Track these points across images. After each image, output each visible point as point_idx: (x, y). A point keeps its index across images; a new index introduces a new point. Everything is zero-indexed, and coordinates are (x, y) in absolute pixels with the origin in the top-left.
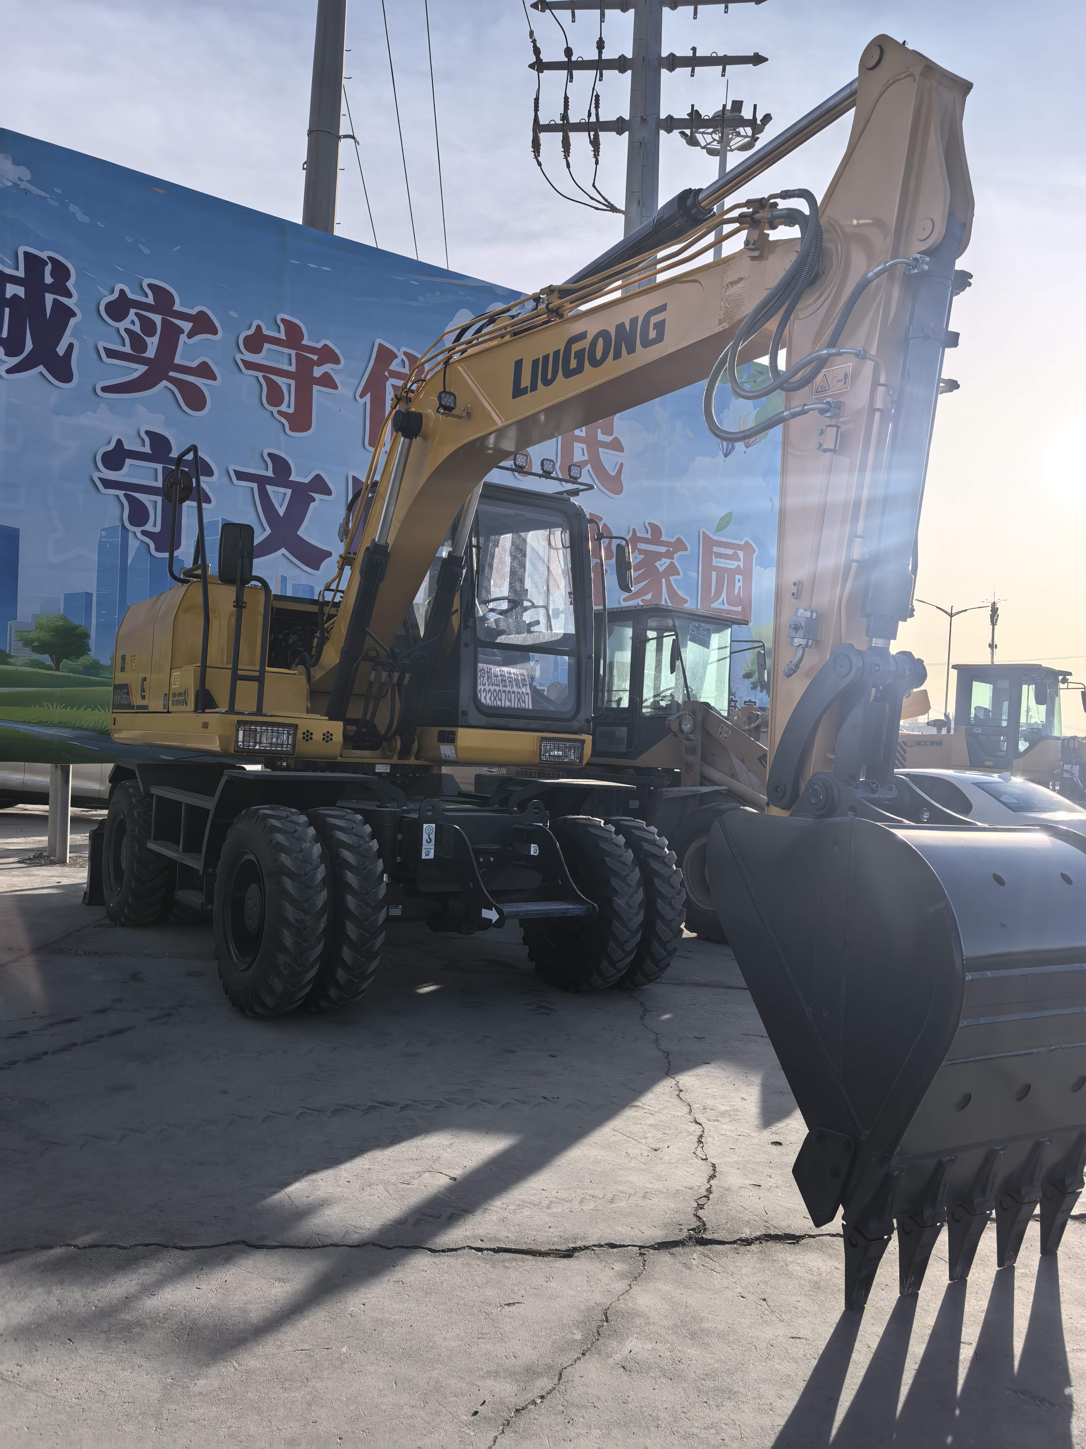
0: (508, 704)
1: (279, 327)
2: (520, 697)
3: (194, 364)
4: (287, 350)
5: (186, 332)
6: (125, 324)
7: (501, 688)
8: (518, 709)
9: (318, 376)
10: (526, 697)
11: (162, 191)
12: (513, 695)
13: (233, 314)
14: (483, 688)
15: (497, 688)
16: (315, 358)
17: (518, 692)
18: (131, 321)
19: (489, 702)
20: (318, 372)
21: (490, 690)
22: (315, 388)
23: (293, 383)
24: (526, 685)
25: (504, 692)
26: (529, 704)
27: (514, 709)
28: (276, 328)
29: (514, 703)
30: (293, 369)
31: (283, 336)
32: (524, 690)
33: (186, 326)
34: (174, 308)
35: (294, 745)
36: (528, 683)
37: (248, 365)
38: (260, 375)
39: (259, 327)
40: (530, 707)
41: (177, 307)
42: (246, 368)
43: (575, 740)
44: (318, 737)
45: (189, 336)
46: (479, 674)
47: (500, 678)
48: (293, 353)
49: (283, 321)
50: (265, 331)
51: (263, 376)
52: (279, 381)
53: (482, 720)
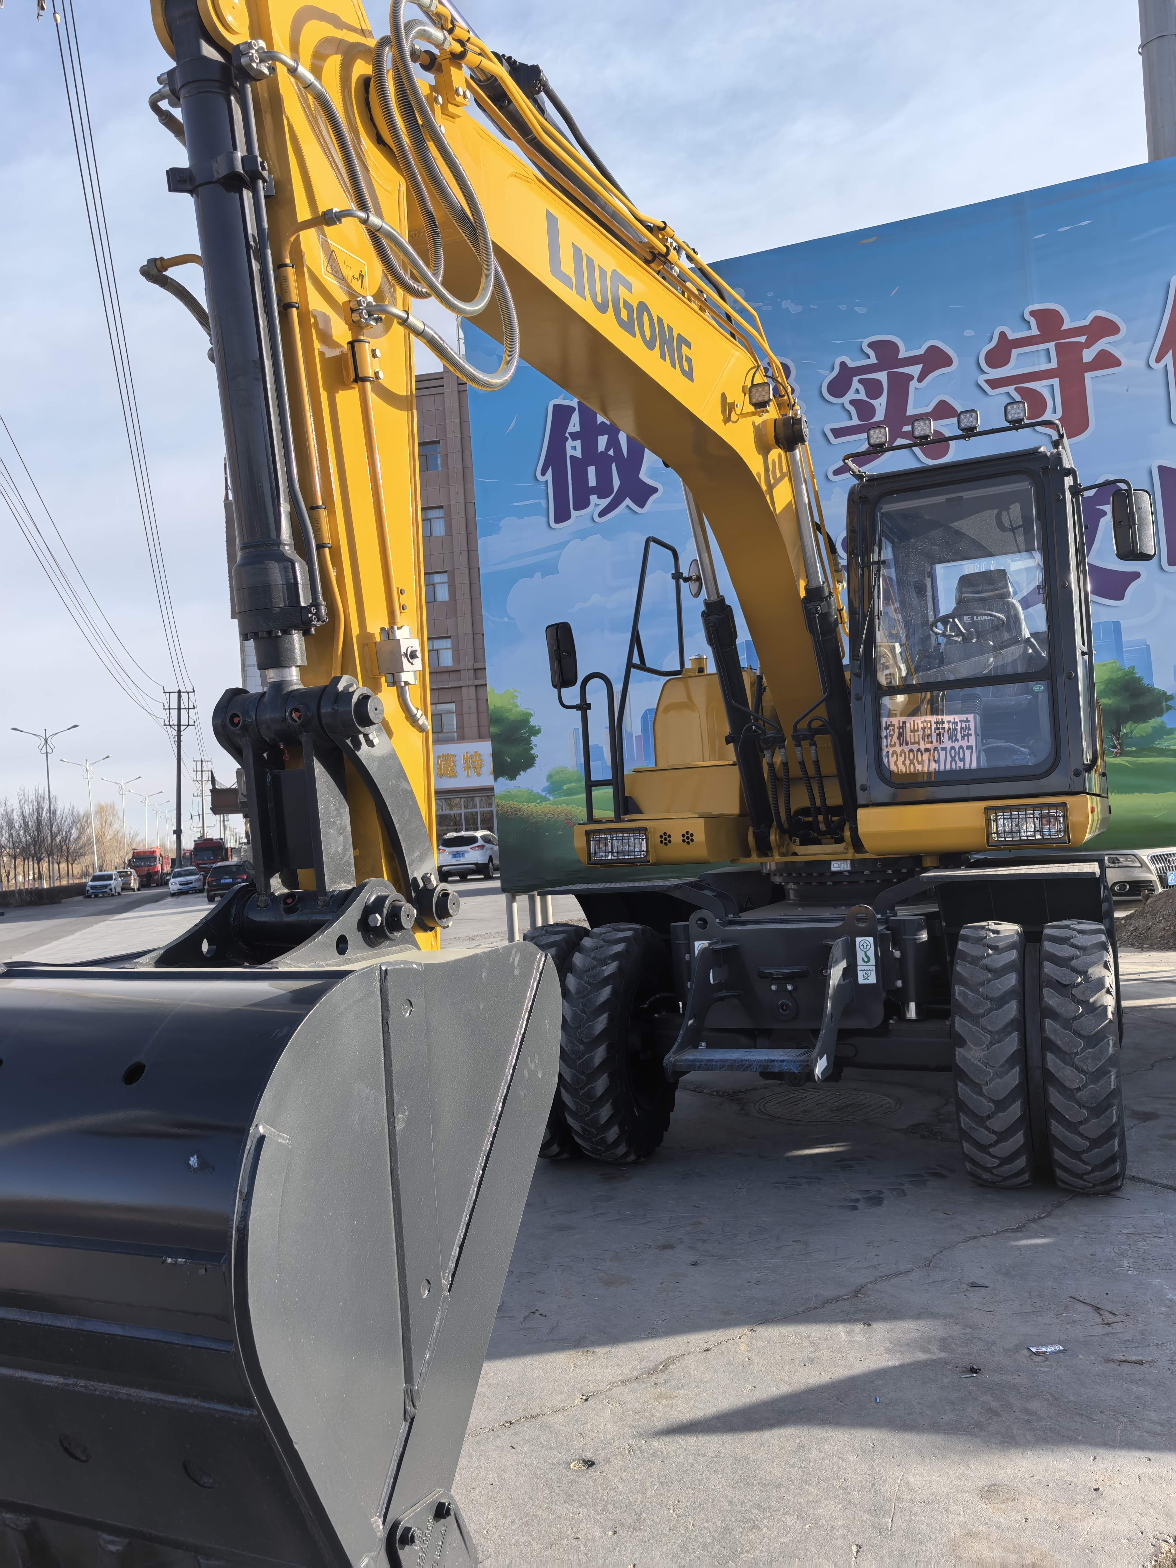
0: (934, 766)
1: (1029, 322)
2: (957, 754)
3: (929, 409)
4: (1042, 346)
5: (916, 378)
6: (851, 395)
7: (922, 746)
8: (952, 772)
9: (1090, 360)
10: (968, 752)
11: (873, 239)
12: (942, 754)
13: (969, 333)
14: (891, 750)
15: (915, 747)
16: (1082, 339)
17: (953, 748)
18: (857, 391)
19: (902, 768)
20: (1088, 355)
21: (903, 752)
22: (1088, 376)
23: (1056, 382)
24: (969, 735)
25: (927, 750)
26: (971, 762)
27: (945, 772)
28: (1025, 326)
29: (946, 764)
30: (1054, 365)
31: (1035, 331)
32: (964, 743)
33: (915, 370)
34: (899, 357)
35: (647, 851)
36: (972, 732)
37: (994, 384)
38: (1011, 389)
39: (1003, 335)
40: (974, 765)
41: (903, 354)
42: (993, 388)
43: (1049, 806)
44: (677, 838)
45: (920, 380)
46: (884, 734)
47: (921, 733)
48: (1051, 346)
49: (1032, 313)
50: (1011, 336)
51: (1016, 389)
52: (1038, 386)
53: (891, 793)
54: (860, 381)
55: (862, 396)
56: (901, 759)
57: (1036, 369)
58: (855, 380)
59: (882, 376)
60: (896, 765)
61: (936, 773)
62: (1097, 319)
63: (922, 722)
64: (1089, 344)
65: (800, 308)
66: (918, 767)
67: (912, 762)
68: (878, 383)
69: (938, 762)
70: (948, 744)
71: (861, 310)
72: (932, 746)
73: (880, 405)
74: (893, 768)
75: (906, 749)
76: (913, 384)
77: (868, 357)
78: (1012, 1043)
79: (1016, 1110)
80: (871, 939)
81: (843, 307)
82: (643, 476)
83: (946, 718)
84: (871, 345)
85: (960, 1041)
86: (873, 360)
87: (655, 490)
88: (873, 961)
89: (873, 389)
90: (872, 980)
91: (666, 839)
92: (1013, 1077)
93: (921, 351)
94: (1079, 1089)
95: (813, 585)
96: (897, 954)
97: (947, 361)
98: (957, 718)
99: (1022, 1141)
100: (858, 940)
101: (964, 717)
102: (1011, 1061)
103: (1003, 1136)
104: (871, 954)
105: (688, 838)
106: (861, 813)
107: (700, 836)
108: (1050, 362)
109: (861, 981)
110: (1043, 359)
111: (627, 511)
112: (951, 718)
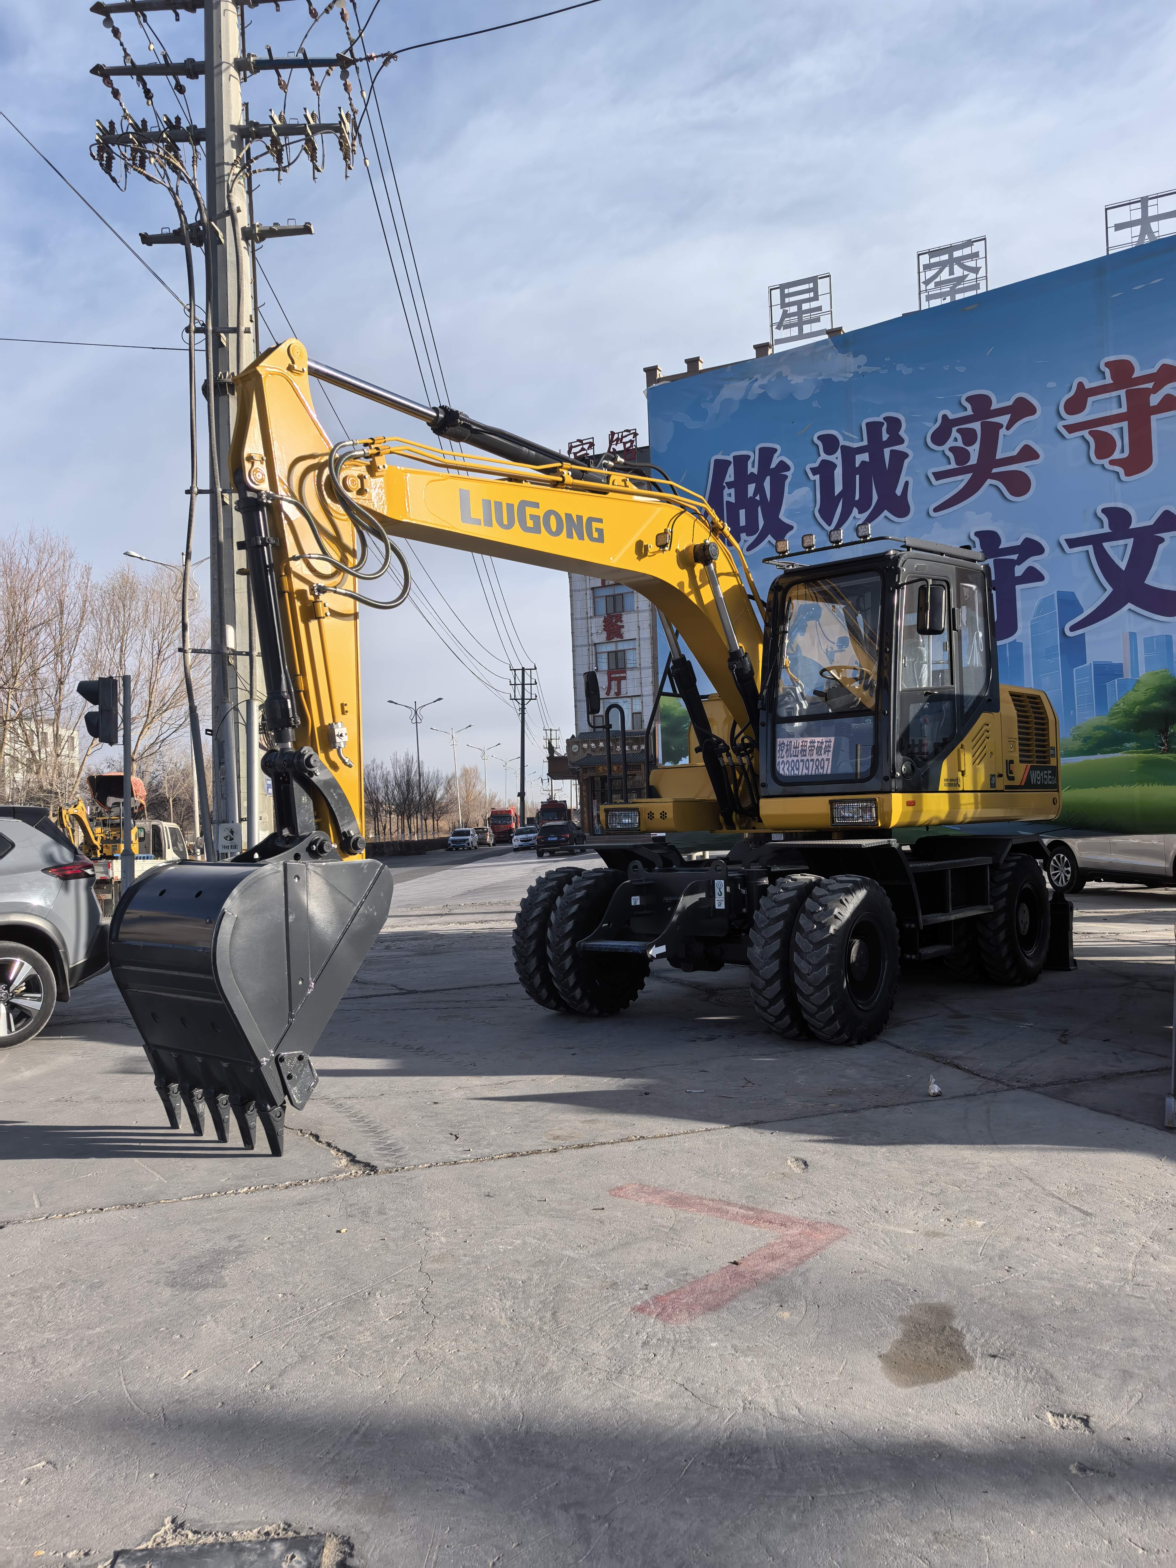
0: (805, 772)
1: (1104, 373)
2: (820, 764)
3: (1015, 453)
4: (1115, 394)
5: (1005, 426)
6: (950, 443)
9: (1156, 404)
10: (826, 763)
11: (973, 306)
13: (1051, 385)
16: (1150, 385)
18: (955, 439)
20: (1155, 400)
22: (1153, 418)
23: (1125, 425)
24: (829, 751)
26: (827, 769)
27: (811, 775)
29: (812, 771)
30: (1124, 409)
32: (824, 757)
35: (639, 825)
36: (831, 749)
38: (1085, 433)
40: (829, 772)
42: (1070, 432)
43: (866, 801)
44: (657, 816)
46: (778, 748)
49: (1107, 364)
51: (1090, 433)
52: (1109, 429)
53: (779, 789)
54: (958, 431)
55: (960, 443)
56: (787, 766)
57: (1108, 414)
58: (954, 429)
59: (977, 426)
60: (783, 770)
61: (806, 776)
62: (1164, 367)
63: (802, 742)
64: (1155, 390)
65: (910, 370)
66: (796, 772)
67: (793, 769)
69: (808, 769)
70: (815, 757)
71: (961, 369)
72: (805, 758)
73: (974, 450)
75: (790, 759)
76: (1003, 432)
77: (966, 409)
80: (723, 881)
81: (946, 368)
82: (782, 516)
83: (817, 739)
88: (723, 895)
90: (723, 907)
91: (651, 815)
95: (734, 650)
96: (744, 891)
98: (824, 739)
100: (716, 881)
101: (828, 739)
102: (775, 956)
104: (723, 890)
105: (664, 813)
106: (763, 802)
107: (670, 815)
108: (1120, 407)
109: (717, 907)
110: (1115, 404)
112: (820, 739)
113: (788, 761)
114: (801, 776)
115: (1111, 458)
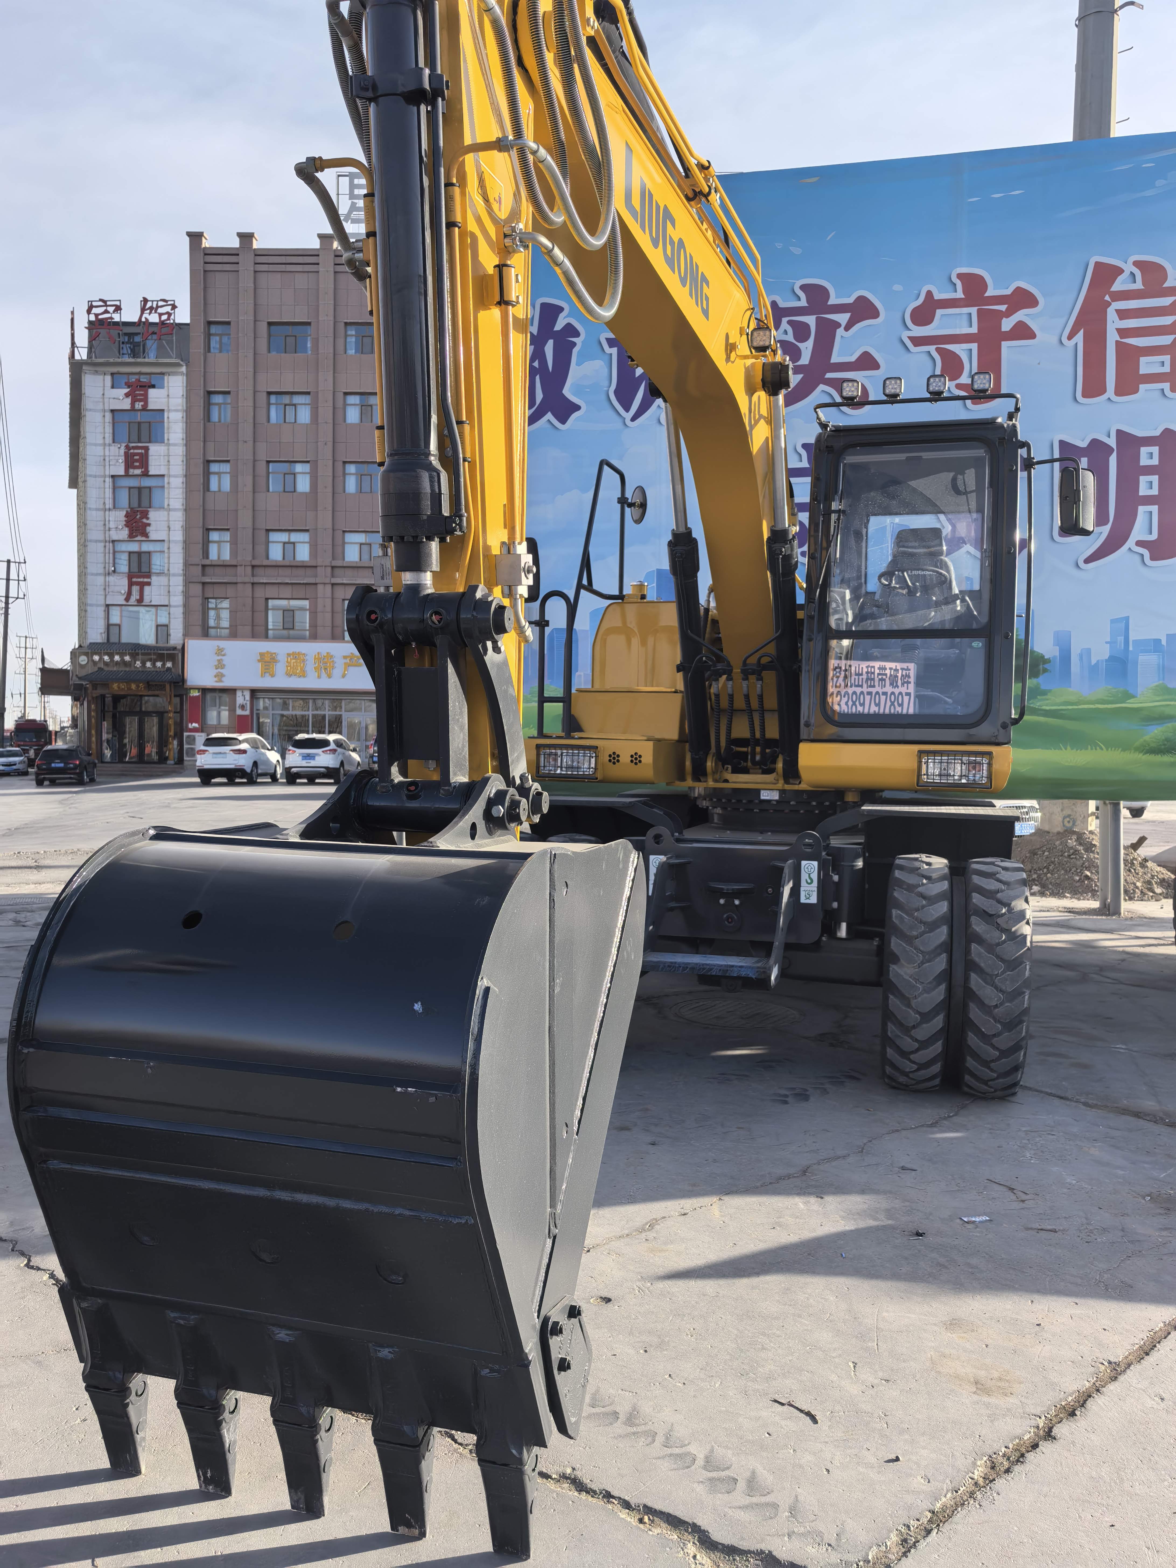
0: (874, 709)
1: (955, 285)
2: (896, 699)
3: (853, 359)
4: (965, 310)
5: (843, 325)
7: (865, 689)
8: (891, 715)
9: (1008, 329)
10: (906, 698)
11: (814, 180)
12: (883, 698)
13: (897, 287)
14: (836, 690)
15: (858, 690)
16: (1003, 308)
17: (893, 693)
18: (784, 331)
19: (844, 708)
20: (1007, 325)
22: (1005, 344)
23: (974, 346)
24: (908, 682)
25: (869, 693)
26: (909, 707)
27: (884, 715)
28: (951, 287)
29: (885, 708)
30: (974, 330)
31: (960, 294)
32: (904, 690)
33: (843, 318)
34: (829, 303)
35: (596, 769)
36: (912, 680)
37: (918, 341)
38: (932, 349)
39: (929, 294)
40: (911, 711)
41: (833, 301)
42: (915, 346)
43: (976, 754)
44: (625, 758)
45: (847, 328)
46: (831, 673)
47: (865, 677)
48: (974, 310)
49: (960, 276)
50: (937, 296)
51: (937, 349)
52: (958, 349)
53: (832, 730)
54: (789, 322)
55: (790, 338)
56: (845, 700)
57: (957, 331)
58: (785, 320)
59: (811, 320)
60: (839, 704)
61: (876, 715)
62: (1018, 290)
63: (867, 667)
64: (1009, 314)
66: (860, 709)
67: (854, 703)
68: (807, 326)
69: (878, 705)
70: (889, 689)
71: (797, 251)
72: (874, 690)
73: (807, 348)
74: (836, 708)
75: (850, 691)
76: (840, 332)
77: (799, 299)
78: (941, 963)
79: (939, 1021)
80: (815, 863)
81: (779, 246)
82: (567, 391)
83: (888, 665)
84: (802, 287)
85: (895, 959)
86: (803, 303)
87: (578, 408)
88: (815, 883)
89: (801, 332)
90: (814, 900)
91: (614, 758)
92: (939, 993)
93: (851, 300)
94: (996, 1006)
95: (779, 527)
96: (836, 878)
97: (874, 313)
98: (899, 666)
99: (940, 1050)
100: (803, 863)
101: (905, 665)
102: (939, 980)
103: (924, 1044)
104: (815, 876)
105: (636, 759)
106: (803, 748)
107: (648, 758)
108: (971, 326)
109: (803, 900)
110: (965, 322)
111: (548, 426)
112: (893, 665)
113: (847, 693)
114: (869, 715)
115: (957, 381)
